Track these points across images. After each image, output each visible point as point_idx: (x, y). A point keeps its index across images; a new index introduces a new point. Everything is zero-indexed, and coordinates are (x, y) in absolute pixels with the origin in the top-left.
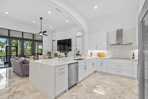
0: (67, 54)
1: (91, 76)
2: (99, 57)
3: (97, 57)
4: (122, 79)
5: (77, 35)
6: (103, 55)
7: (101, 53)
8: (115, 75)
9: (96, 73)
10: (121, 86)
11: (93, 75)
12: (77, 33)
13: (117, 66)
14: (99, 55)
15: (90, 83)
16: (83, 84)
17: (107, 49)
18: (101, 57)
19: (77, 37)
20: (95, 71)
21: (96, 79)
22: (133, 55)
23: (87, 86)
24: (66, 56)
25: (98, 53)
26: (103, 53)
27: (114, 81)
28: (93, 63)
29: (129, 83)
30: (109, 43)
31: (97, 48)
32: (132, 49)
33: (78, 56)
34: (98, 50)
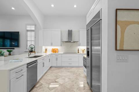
0: (12, 51)
1: (48, 72)
2: (54, 52)
3: (52, 53)
4: (73, 69)
5: (28, 29)
6: (57, 50)
7: (55, 49)
8: (67, 67)
9: (52, 69)
10: (74, 74)
11: (49, 71)
12: (28, 26)
13: (69, 59)
14: (54, 51)
15: (50, 79)
16: (42, 83)
17: (61, 45)
18: (55, 52)
19: (27, 31)
20: (51, 66)
21: (54, 74)
22: (78, 50)
23: (47, 83)
24: (10, 54)
25: (52, 49)
26: (57, 49)
27: (68, 72)
28: (50, 59)
29: (78, 71)
30: (62, 41)
31: (52, 45)
32: (78, 46)
33: (32, 53)
34: (53, 46)
